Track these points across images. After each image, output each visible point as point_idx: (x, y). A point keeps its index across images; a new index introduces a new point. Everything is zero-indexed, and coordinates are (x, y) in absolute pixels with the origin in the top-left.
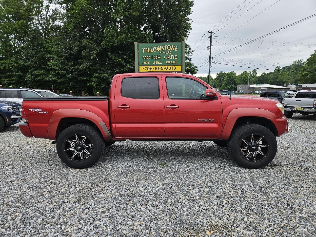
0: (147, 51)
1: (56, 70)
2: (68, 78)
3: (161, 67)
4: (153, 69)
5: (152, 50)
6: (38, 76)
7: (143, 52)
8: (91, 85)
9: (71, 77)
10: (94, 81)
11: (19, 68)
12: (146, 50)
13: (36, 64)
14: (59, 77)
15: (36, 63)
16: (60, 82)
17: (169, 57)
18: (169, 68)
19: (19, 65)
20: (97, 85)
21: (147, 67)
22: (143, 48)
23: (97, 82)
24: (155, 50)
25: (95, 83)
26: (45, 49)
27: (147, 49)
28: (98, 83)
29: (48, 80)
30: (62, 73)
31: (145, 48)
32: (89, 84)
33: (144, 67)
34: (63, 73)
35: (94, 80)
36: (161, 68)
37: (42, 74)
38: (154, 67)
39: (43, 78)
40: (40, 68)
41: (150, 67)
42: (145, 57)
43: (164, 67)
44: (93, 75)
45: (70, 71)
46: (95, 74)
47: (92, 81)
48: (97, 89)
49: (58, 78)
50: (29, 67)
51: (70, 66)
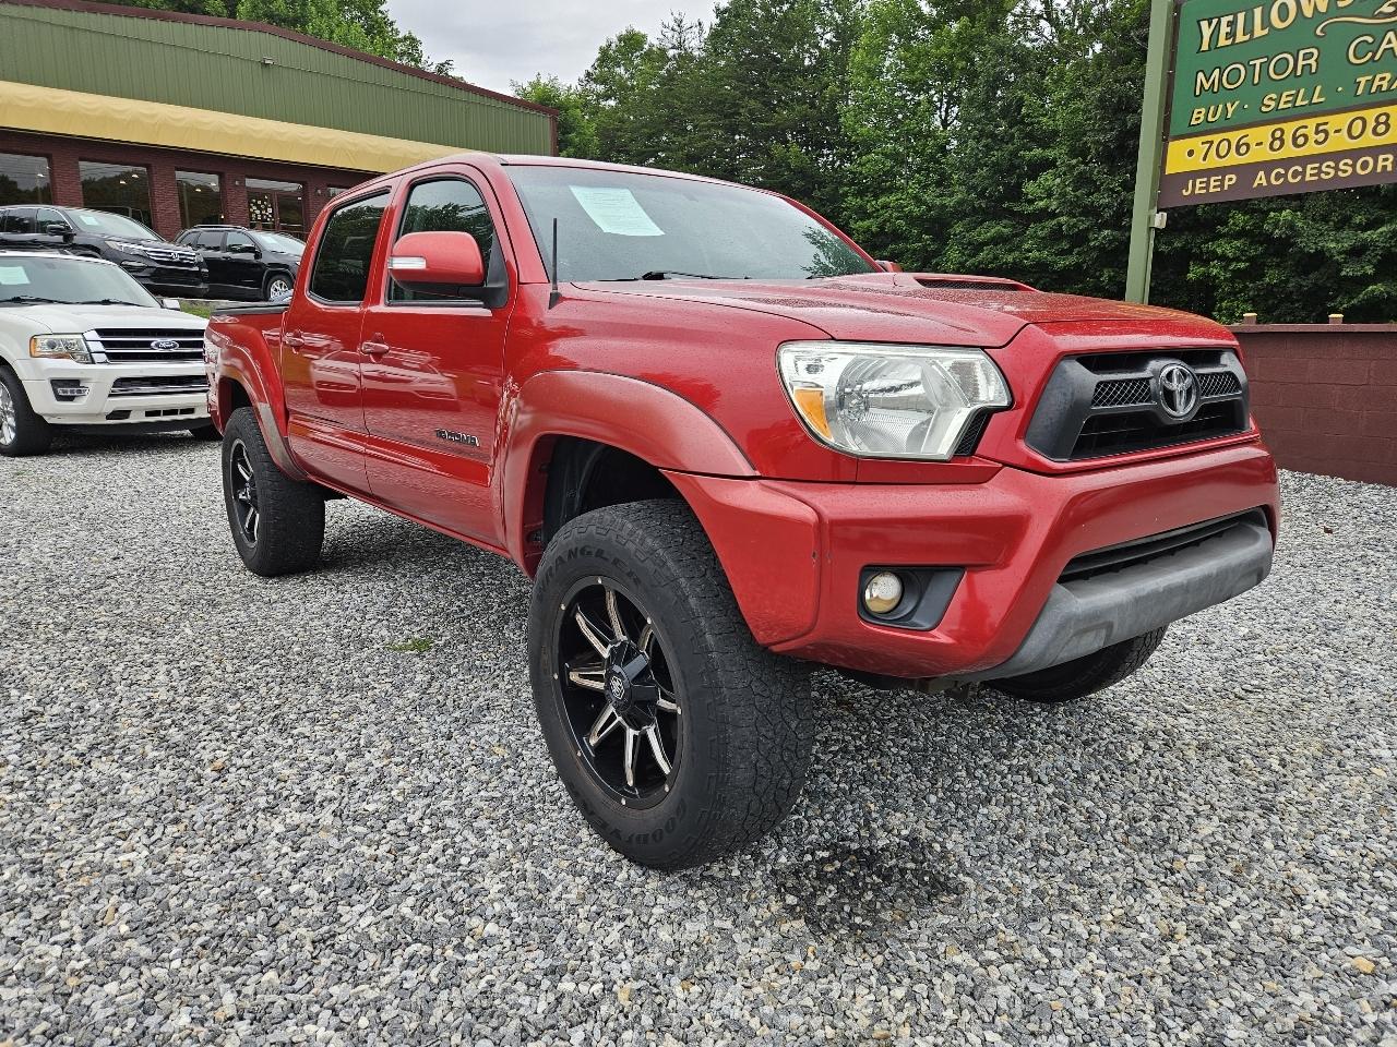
0: (1228, 36)
1: (1053, 215)
2: (1094, 247)
3: (1312, 123)
4: (1253, 146)
5: (1266, 22)
6: (979, 247)
7: (1205, 47)
8: (1207, 276)
9: (1110, 242)
10: (1223, 257)
11: (927, 220)
12: (1224, 29)
13: (984, 197)
14: (1065, 245)
15: (981, 195)
16: (1066, 269)
17: (1384, 46)
18: (1378, 123)
19: (930, 209)
20: (1238, 274)
21: (1216, 138)
22: (1204, 24)
23: (1237, 260)
24: (1283, 20)
25: (1225, 268)
26: (1028, 125)
27: (1232, 24)
28: (1242, 265)
29: (1014, 263)
30: (1070, 228)
31: (1215, 21)
32: (1194, 272)
33: (1196, 143)
34: (1075, 225)
35: (1225, 248)
36: (1310, 131)
37: (996, 240)
38: (1264, 133)
39: (996, 258)
40: (994, 214)
41: (1234, 136)
42: (1207, 81)
43: (1340, 121)
44: (1225, 223)
45: (1107, 214)
46: (1233, 217)
47: (1214, 256)
48: (1234, 294)
49: (1062, 253)
50: (959, 213)
51: (1112, 190)
